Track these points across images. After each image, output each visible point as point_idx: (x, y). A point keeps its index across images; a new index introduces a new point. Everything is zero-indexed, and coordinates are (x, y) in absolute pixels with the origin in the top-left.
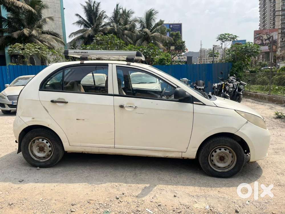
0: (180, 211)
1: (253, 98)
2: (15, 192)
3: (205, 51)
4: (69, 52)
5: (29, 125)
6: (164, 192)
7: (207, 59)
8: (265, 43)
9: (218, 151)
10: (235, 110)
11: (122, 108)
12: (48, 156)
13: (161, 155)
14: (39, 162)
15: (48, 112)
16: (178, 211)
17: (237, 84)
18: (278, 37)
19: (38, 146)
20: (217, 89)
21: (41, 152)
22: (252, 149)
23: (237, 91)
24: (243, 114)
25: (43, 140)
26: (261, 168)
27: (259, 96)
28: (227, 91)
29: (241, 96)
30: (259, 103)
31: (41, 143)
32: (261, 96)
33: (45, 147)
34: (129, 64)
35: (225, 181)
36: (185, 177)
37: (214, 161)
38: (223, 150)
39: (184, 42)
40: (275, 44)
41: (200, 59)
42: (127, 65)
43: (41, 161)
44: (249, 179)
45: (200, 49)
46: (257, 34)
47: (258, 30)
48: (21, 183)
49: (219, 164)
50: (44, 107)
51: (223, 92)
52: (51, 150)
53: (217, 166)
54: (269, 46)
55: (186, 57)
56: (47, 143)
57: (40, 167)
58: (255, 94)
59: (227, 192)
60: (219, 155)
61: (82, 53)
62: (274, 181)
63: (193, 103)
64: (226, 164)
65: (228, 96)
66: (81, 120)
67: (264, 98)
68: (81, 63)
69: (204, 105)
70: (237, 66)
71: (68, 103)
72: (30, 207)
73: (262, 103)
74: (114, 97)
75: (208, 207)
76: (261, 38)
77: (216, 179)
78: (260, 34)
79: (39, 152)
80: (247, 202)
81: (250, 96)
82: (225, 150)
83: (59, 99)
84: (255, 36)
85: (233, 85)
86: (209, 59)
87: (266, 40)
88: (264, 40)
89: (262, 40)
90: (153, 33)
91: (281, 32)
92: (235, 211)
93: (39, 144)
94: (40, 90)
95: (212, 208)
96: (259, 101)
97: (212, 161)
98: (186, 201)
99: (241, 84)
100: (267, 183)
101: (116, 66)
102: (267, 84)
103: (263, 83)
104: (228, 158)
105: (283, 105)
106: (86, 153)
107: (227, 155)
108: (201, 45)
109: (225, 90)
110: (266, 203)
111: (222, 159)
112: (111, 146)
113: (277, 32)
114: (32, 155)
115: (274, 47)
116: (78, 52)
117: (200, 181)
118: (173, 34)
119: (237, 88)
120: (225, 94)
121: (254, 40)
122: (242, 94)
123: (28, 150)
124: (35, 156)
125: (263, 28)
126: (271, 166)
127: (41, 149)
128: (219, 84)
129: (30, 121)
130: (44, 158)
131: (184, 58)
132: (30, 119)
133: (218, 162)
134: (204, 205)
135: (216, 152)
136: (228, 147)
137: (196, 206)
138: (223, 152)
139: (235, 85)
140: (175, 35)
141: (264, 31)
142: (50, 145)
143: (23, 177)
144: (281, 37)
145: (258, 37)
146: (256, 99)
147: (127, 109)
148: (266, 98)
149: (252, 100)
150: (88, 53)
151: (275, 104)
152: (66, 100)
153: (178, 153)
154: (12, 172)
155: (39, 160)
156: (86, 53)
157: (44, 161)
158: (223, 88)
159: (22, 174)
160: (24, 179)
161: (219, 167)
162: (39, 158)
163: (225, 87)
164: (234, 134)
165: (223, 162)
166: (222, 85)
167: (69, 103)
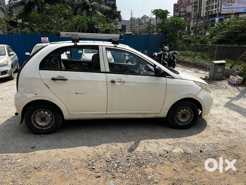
0: (166, 156)
1: (181, 64)
2: (34, 158)
3: (134, 19)
4: (61, 34)
5: (32, 100)
6: (150, 144)
7: (136, 27)
8: (182, 15)
9: (182, 111)
10: (194, 81)
11: (113, 83)
12: (50, 124)
13: (141, 116)
14: (42, 130)
15: (49, 88)
16: (165, 156)
17: (172, 53)
18: (192, 11)
19: (40, 117)
20: (157, 57)
21: (42, 122)
22: (204, 108)
23: (172, 59)
24: (198, 84)
25: (44, 112)
26: (205, 119)
27: (186, 62)
28: (165, 59)
29: (175, 63)
30: (186, 67)
31: (43, 114)
32: (188, 62)
33: (47, 117)
34: (116, 46)
35: (187, 131)
36: (160, 131)
37: (179, 118)
38: (185, 110)
39: (120, 12)
40: (190, 16)
41: (130, 27)
42: (114, 47)
43: (44, 129)
44: (201, 128)
45: (130, 18)
46: (176, 7)
47: (177, 3)
48: (34, 149)
49: (182, 120)
50: (45, 84)
51: (162, 60)
52: (52, 119)
53: (181, 121)
54: (184, 18)
55: (121, 26)
56: (48, 114)
57: (44, 134)
58: (183, 60)
59: (190, 139)
60: (182, 114)
61: (73, 35)
62: (217, 128)
63: (166, 77)
64: (186, 119)
65: (167, 63)
66: (79, 94)
67: (190, 64)
68: (74, 45)
69: (173, 78)
70: (168, 37)
71: (67, 80)
72: (55, 167)
73: (189, 68)
74: (106, 74)
75: (182, 151)
76: (179, 11)
77: (180, 130)
78: (178, 7)
79: (41, 122)
80: (205, 145)
81: (179, 62)
82: (187, 110)
83: (59, 77)
84: (174, 9)
85: (169, 54)
86: (138, 27)
87: (182, 12)
88: (181, 12)
89: (180, 13)
90: (92, 2)
91: (194, 5)
92: (200, 151)
93: (41, 115)
94: (40, 69)
95: (185, 151)
96: (186, 66)
97: (178, 118)
98: (167, 148)
99: (175, 53)
100: (213, 130)
101: (106, 48)
102: (185, 50)
103: (183, 49)
104: (188, 116)
105: (204, 69)
106: (82, 119)
107: (187, 113)
108: (132, 14)
109: (164, 58)
110: (217, 144)
111: (184, 116)
112: (104, 113)
113: (191, 6)
114: (35, 125)
115: (188, 19)
116: (69, 34)
117: (170, 133)
118: (110, 4)
119: (172, 56)
120: (164, 62)
121: (174, 12)
122: (176, 61)
123: (31, 121)
124: (38, 125)
125: (180, 2)
126: (210, 118)
127: (43, 120)
128: (159, 53)
129: (33, 97)
130: (46, 126)
131: (119, 26)
132: (33, 95)
133: (181, 118)
134: (179, 149)
135: (180, 111)
136: (188, 108)
137: (175, 151)
138: (185, 112)
139: (171, 54)
140: (112, 6)
141: (182, 4)
142: (51, 115)
143: (33, 144)
144: (194, 10)
145: (176, 10)
146: (184, 65)
147: (117, 84)
148: (191, 64)
149: (181, 65)
150: (79, 35)
151: (198, 68)
152: (66, 78)
153: (153, 114)
154: (21, 141)
155: (41, 128)
156: (76, 35)
157: (46, 129)
158: (162, 57)
159: (31, 142)
160: (35, 146)
161: (182, 122)
162: (41, 126)
163: (164, 56)
164: (193, 98)
165: (184, 118)
166: (161, 54)
167: (69, 80)
